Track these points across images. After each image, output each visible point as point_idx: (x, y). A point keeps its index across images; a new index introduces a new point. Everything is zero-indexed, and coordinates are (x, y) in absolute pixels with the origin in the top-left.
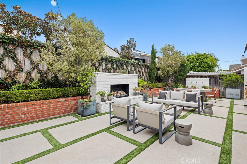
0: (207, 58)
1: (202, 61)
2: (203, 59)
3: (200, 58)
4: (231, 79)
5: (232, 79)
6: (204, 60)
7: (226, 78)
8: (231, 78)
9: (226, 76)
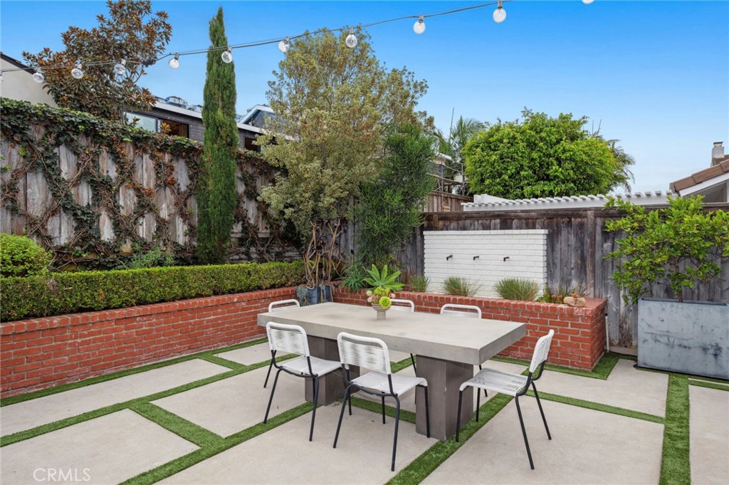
0: (573, 138)
1: (552, 152)
2: (554, 141)
3: (542, 139)
4: (671, 233)
5: (677, 233)
6: (559, 148)
7: (641, 230)
8: (669, 227)
9: (640, 217)
